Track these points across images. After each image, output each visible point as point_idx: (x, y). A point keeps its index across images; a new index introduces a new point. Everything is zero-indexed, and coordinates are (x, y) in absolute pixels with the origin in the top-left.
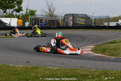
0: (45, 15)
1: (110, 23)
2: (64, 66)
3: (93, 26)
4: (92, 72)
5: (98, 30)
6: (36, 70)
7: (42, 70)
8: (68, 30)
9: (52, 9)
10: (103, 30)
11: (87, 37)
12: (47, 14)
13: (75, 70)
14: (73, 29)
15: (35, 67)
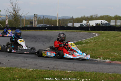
0: (9, 15)
1: (74, 24)
2: (38, 67)
3: (58, 27)
4: (67, 74)
5: (63, 30)
6: (12, 72)
7: (18, 71)
8: (33, 30)
9: (16, 10)
10: (68, 31)
11: (53, 38)
12: (11, 14)
13: (50, 72)
14: (38, 29)
15: (10, 68)
